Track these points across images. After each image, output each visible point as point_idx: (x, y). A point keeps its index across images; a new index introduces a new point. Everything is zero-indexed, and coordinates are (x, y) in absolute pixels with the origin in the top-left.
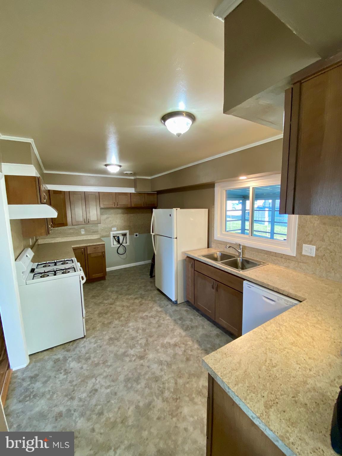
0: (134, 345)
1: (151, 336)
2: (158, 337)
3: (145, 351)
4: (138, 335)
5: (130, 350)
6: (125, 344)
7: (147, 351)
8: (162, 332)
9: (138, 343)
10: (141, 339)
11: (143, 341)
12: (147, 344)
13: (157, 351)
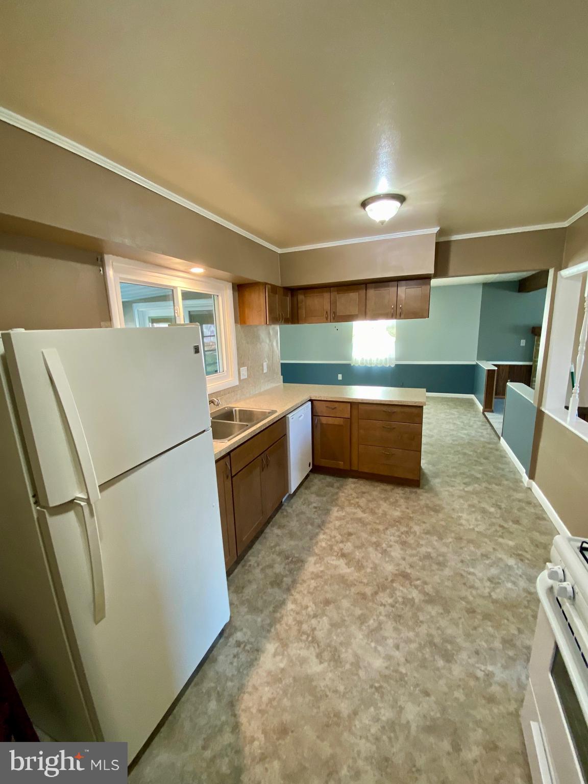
0: (404, 603)
1: (364, 596)
2: (353, 584)
3: (392, 581)
4: (381, 618)
5: (417, 601)
6: (421, 618)
7: (390, 579)
8: (336, 587)
9: (393, 601)
10: (385, 605)
11: (384, 597)
12: (382, 587)
13: (375, 568)
